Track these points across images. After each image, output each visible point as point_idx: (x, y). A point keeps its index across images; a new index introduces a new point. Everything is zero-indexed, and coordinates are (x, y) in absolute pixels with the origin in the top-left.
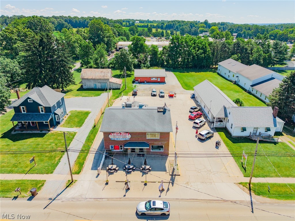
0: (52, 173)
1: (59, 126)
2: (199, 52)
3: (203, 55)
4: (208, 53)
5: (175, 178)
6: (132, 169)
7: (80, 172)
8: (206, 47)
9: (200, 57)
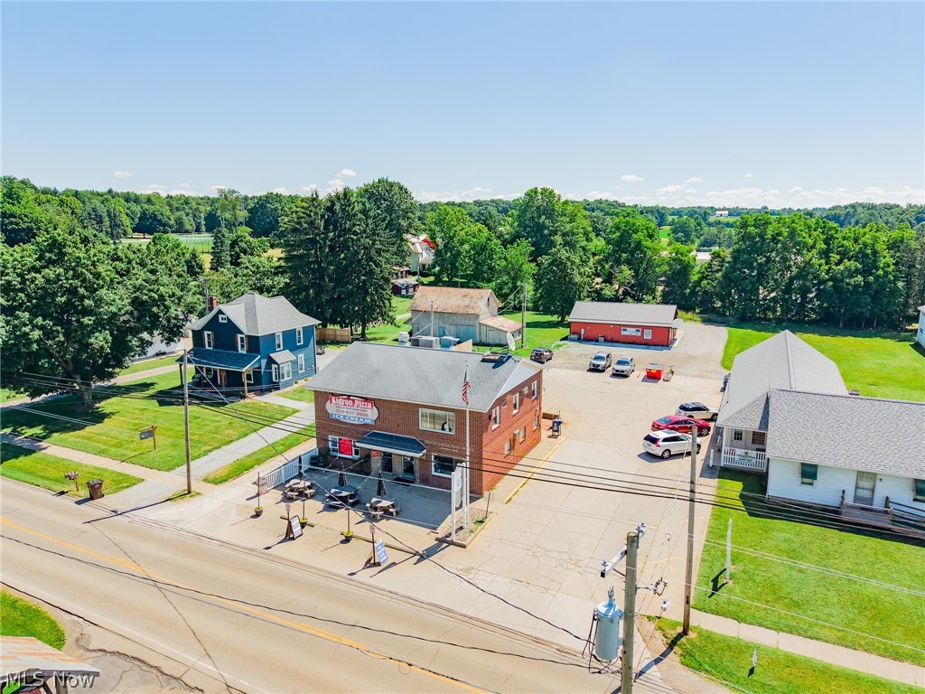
0: (169, 470)
1: (274, 393)
2: (841, 267)
3: (860, 278)
4: (881, 272)
5: (442, 549)
6: (344, 499)
7: (225, 481)
8: (875, 253)
9: (848, 284)
